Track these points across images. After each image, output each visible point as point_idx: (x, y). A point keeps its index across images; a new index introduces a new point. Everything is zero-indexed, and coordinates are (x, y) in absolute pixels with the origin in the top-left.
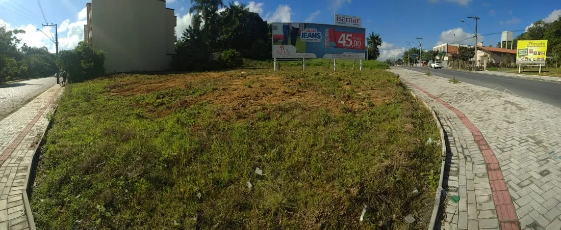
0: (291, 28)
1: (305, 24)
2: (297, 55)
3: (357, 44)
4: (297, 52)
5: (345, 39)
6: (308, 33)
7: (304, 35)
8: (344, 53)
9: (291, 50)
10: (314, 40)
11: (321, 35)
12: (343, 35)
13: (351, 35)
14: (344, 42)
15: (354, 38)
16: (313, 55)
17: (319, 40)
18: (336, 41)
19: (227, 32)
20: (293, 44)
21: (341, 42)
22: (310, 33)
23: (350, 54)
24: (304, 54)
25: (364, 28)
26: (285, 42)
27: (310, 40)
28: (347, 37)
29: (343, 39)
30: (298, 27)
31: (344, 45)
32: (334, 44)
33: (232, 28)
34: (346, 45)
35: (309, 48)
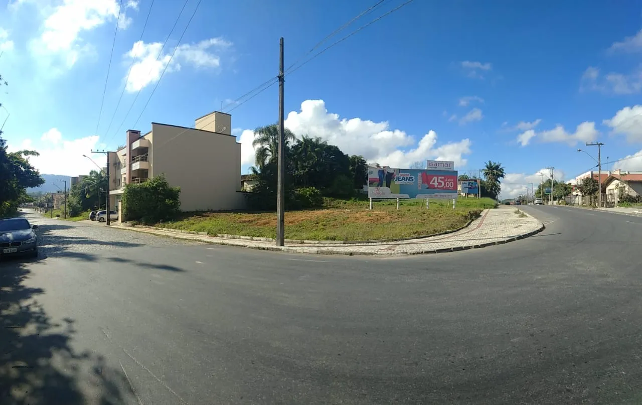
0: (386, 172)
1: (399, 170)
2: (392, 195)
3: (450, 184)
4: (391, 192)
5: (437, 180)
6: (402, 177)
7: (398, 179)
8: (436, 194)
9: (385, 191)
10: (407, 183)
11: (413, 178)
12: (435, 178)
13: (443, 178)
14: (436, 184)
15: (446, 180)
16: (407, 196)
17: (411, 183)
18: (428, 183)
19: (303, 168)
20: (388, 185)
21: (433, 184)
22: (404, 177)
23: (443, 194)
24: (399, 195)
25: (456, 170)
26: (381, 184)
27: (403, 182)
28: (439, 179)
29: (435, 181)
30: (393, 172)
31: (436, 186)
32: (427, 185)
33: (308, 163)
34: (438, 186)
35: (403, 189)
